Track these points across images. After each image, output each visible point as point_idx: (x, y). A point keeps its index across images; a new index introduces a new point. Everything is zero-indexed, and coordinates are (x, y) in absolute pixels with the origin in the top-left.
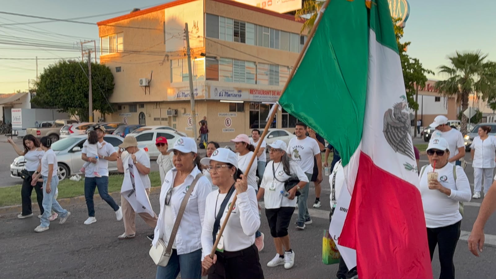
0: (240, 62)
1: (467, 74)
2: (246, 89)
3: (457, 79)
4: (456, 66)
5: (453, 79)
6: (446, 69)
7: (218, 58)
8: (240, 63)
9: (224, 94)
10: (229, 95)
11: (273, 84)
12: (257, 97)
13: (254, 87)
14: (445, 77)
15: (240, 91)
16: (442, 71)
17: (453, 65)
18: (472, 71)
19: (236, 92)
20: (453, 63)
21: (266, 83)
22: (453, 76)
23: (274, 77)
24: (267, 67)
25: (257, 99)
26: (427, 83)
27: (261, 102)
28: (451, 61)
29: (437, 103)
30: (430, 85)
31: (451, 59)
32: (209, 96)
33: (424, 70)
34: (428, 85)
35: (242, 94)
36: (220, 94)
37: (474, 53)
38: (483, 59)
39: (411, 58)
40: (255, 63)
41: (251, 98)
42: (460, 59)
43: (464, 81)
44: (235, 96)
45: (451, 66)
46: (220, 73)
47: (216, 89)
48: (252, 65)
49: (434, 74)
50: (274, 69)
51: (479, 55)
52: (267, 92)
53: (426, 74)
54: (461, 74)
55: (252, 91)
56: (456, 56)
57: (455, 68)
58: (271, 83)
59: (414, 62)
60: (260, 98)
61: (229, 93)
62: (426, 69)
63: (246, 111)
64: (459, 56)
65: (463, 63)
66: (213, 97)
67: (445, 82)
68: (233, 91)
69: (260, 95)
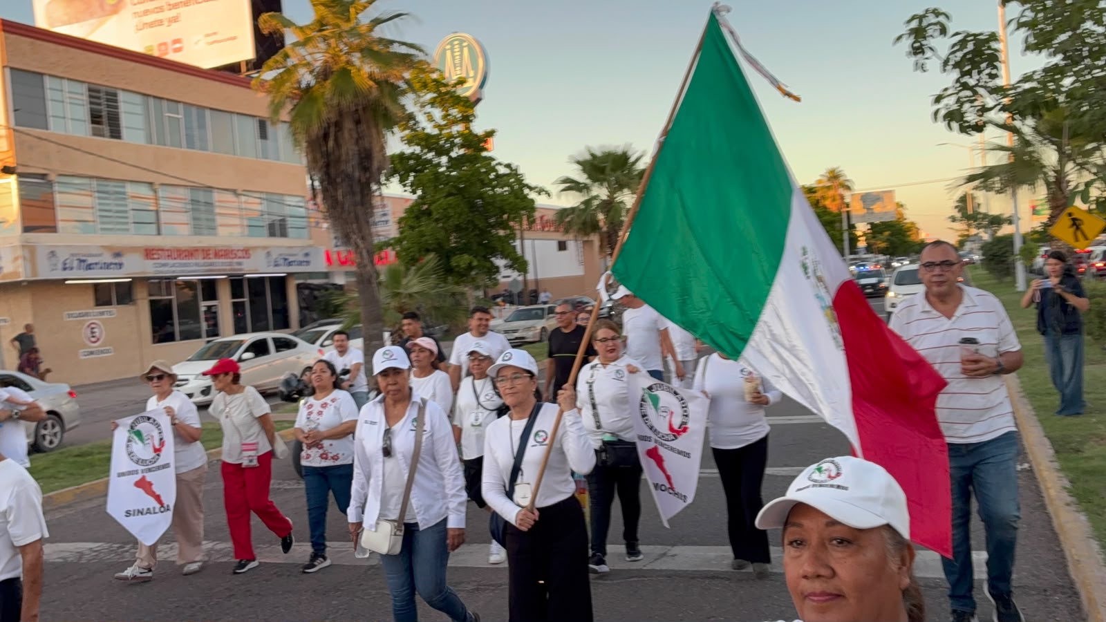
0: (112, 184)
1: (612, 192)
2: (133, 249)
3: (596, 203)
4: (590, 177)
5: (587, 203)
6: (572, 185)
7: (53, 177)
8: (111, 187)
9: (75, 264)
10: (89, 267)
11: (200, 234)
12: (164, 265)
13: (156, 241)
14: (572, 200)
15: (118, 255)
16: (564, 190)
17: (585, 176)
18: (621, 187)
19: (107, 258)
20: (584, 171)
21: (185, 230)
22: (587, 198)
23: (203, 216)
24: (183, 193)
25: (166, 271)
26: (537, 215)
27: (175, 277)
28: (580, 167)
29: (563, 252)
30: (545, 218)
31: (579, 163)
32: (34, 272)
33: (531, 188)
34: (542, 218)
35: (124, 260)
36: (65, 264)
37: (620, 151)
38: (637, 160)
39: (500, 164)
40: (151, 184)
41: (149, 268)
42: (596, 162)
43: (609, 206)
44: (107, 266)
45: (582, 178)
46: (61, 214)
47: (53, 254)
48: (144, 191)
49: (549, 194)
50: (201, 196)
51: (629, 153)
52: (190, 253)
53: (532, 195)
54: (601, 192)
55: (149, 253)
56: (588, 157)
57: (588, 182)
58: (197, 230)
59: (507, 171)
60: (174, 269)
61: (90, 260)
62: (533, 184)
63: (139, 302)
64: (593, 155)
65: (601, 170)
66: (45, 274)
67: (573, 210)
68: (100, 255)
69: (171, 262)
